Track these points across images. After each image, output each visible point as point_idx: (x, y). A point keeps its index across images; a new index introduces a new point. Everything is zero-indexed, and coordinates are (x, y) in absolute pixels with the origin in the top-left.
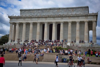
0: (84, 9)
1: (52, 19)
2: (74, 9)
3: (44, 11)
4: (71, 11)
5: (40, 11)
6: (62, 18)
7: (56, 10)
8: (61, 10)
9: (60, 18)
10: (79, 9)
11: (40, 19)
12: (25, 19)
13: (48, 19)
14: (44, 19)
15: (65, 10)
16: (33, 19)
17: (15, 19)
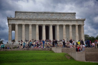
0: (73, 14)
1: (50, 22)
2: (65, 14)
3: (39, 14)
4: (63, 15)
5: (35, 14)
6: (58, 21)
7: (50, 14)
8: (54, 14)
9: (56, 22)
10: (69, 14)
11: (39, 21)
12: (24, 21)
13: (46, 21)
14: (43, 22)
15: (58, 14)
16: (32, 21)
17: (15, 21)
